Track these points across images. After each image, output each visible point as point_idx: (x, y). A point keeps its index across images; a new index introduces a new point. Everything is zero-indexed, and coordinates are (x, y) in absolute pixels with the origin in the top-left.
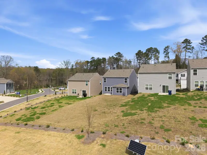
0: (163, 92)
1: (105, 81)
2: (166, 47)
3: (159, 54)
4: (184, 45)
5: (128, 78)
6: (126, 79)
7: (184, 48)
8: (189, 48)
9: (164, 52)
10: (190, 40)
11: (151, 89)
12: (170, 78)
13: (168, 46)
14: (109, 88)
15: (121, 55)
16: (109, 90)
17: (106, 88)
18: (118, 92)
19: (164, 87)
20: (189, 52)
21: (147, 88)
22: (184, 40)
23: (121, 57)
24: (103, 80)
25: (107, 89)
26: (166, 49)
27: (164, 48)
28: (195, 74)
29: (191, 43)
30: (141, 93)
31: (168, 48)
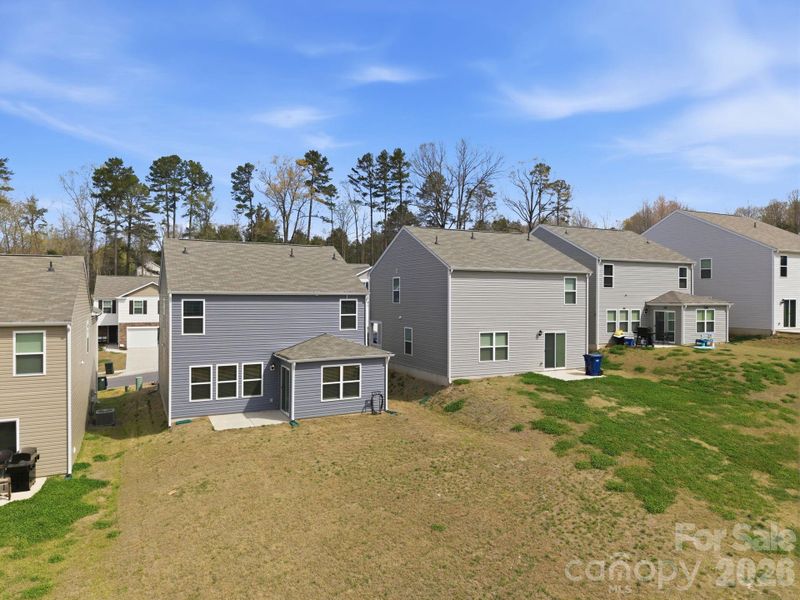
0: (546, 366)
1: (193, 326)
2: (240, 169)
3: (208, 191)
4: (307, 174)
5: (362, 298)
6: (349, 307)
7: (307, 184)
8: (323, 187)
9: (235, 189)
11: (503, 353)
12: (570, 298)
13: (247, 165)
14: (227, 372)
17: (201, 374)
18: (331, 391)
19: (549, 338)
20: (321, 201)
24: (177, 317)
25: (214, 383)
26: (242, 175)
27: (235, 170)
28: (608, 283)
29: (330, 169)
30: (467, 382)
31: (250, 173)
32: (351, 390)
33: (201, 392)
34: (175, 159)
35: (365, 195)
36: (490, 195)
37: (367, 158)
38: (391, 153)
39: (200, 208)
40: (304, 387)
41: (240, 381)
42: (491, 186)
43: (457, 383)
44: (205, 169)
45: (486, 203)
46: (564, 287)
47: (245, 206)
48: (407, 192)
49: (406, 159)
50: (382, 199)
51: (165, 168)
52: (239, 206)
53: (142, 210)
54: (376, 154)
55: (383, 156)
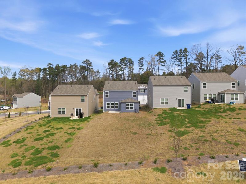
0: (179, 106)
2: (141, 59)
3: (133, 65)
4: (158, 58)
5: (137, 91)
7: (158, 61)
8: (162, 61)
9: (139, 64)
10: (163, 54)
11: (166, 103)
12: (186, 91)
13: (142, 58)
14: (112, 104)
15: (91, 63)
16: (112, 107)
17: (108, 104)
18: (128, 108)
19: (180, 100)
20: (162, 65)
21: (162, 103)
22: (158, 53)
23: (90, 65)
24: (104, 94)
25: (110, 105)
26: (141, 60)
27: (139, 59)
28: (204, 87)
29: (164, 56)
30: (156, 108)
31: (143, 60)
32: (132, 108)
33: (108, 107)
34: (125, 58)
35: (175, 62)
36: (220, 58)
37: (176, 51)
38: (183, 49)
39: (131, 69)
40: (123, 107)
41: (114, 105)
42: (220, 55)
43: (154, 108)
44: (132, 60)
45: (218, 61)
46: (184, 88)
47: (142, 68)
48: (189, 60)
49: (188, 50)
50: (180, 63)
51: (123, 60)
52: (140, 68)
53: (119, 71)
54: (178, 50)
55: (181, 50)
